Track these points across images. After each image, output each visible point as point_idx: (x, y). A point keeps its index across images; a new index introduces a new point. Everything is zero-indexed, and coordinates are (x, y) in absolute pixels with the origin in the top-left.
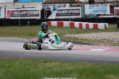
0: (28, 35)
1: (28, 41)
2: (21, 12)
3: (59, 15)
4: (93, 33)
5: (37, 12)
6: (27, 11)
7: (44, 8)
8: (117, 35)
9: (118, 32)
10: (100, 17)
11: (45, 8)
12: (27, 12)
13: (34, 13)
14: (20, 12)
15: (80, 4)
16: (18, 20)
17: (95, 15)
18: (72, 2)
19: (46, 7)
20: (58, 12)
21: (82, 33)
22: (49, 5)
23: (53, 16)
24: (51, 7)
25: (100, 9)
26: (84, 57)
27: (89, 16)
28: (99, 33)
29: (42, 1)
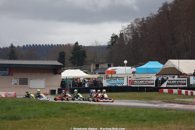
2: (140, 81)
5: (152, 82)
12: (144, 81)
13: (150, 82)
16: (137, 87)
19: (161, 78)
20: (168, 82)
23: (164, 85)
29: (156, 73)
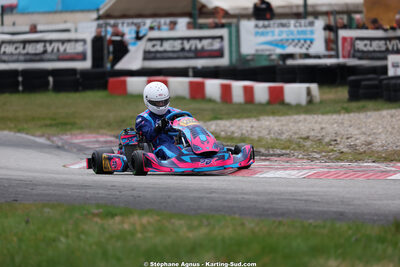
0: (51, 126)
1: (48, 142)
2: (27, 46)
3: (153, 55)
4: (266, 118)
5: (79, 48)
6: (45, 41)
7: (103, 34)
8: (347, 123)
9: (352, 115)
10: (290, 62)
11: (106, 31)
12: (45, 46)
13: (70, 48)
14: (22, 46)
15: (224, 21)
16: (15, 73)
17: (274, 57)
18: (196, 12)
20: (149, 46)
21: (229, 116)
22: (120, 21)
23: (133, 60)
24: (128, 31)
25: (291, 37)
26: (240, 197)
27: (252, 60)
28: (288, 118)
29: (98, 10)
